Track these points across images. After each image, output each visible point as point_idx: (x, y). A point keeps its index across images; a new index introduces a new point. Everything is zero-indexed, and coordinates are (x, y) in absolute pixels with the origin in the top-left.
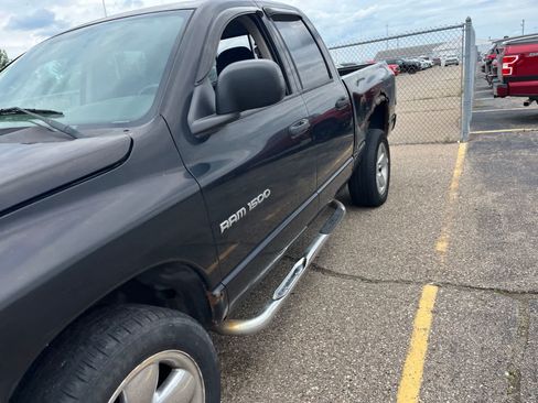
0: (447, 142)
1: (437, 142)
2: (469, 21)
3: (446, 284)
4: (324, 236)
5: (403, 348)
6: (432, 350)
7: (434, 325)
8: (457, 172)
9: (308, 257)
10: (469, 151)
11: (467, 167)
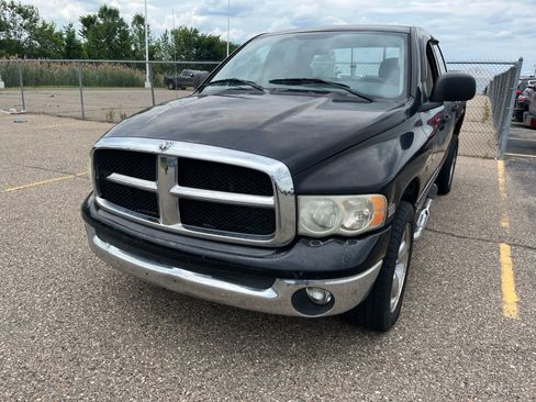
0: (486, 157)
1: (478, 156)
2: (521, 60)
3: (516, 245)
4: (431, 200)
5: (497, 271)
7: (514, 263)
8: (501, 181)
9: (427, 209)
10: (506, 166)
11: (509, 178)
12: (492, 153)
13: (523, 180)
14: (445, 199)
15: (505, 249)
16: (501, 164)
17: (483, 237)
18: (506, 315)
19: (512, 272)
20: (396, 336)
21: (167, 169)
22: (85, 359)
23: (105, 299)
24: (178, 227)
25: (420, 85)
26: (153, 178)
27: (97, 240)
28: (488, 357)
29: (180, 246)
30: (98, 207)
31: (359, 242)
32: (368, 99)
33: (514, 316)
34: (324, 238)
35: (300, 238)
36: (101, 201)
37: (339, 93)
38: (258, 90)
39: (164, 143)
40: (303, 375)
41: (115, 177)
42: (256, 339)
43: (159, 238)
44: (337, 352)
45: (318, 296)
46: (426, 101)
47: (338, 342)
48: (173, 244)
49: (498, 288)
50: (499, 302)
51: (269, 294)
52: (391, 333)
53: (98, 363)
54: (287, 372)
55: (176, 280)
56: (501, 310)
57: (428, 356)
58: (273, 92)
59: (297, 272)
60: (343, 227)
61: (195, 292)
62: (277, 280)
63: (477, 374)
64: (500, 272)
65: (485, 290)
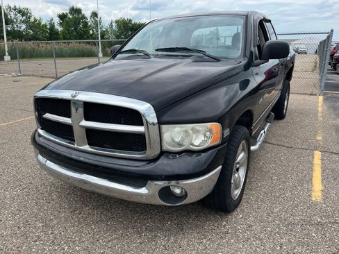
0: (311, 95)
1: (306, 94)
2: (332, 31)
3: (325, 151)
4: (269, 124)
6: (323, 171)
7: (322, 164)
8: (320, 109)
9: (266, 130)
10: (324, 100)
11: (325, 108)
12: (315, 91)
13: (335, 109)
14: (282, 123)
15: (317, 154)
16: (321, 98)
17: (304, 147)
18: (313, 199)
19: (320, 170)
20: (238, 215)
21: (77, 110)
22: (31, 235)
23: (50, 194)
24: (87, 147)
25: (253, 49)
26: (69, 116)
27: (40, 157)
28: (298, 228)
29: (86, 160)
30: (40, 136)
31: (203, 154)
32: (217, 60)
33: (319, 200)
34: (180, 153)
35: (163, 153)
36: (41, 132)
37: (198, 56)
38: (147, 56)
39: (74, 92)
40: (172, 243)
41: (48, 116)
42: (145, 219)
43: (74, 155)
44: (197, 227)
45: (178, 191)
46: (256, 59)
47: (198, 220)
48: (82, 159)
49: (310, 181)
50: (309, 190)
51: (143, 191)
52: (235, 213)
53: (39, 237)
54: (162, 241)
55: (86, 182)
56: (310, 196)
57: (257, 228)
58: (156, 56)
59: (161, 176)
60: (192, 144)
61: (98, 191)
62: (149, 181)
63: (289, 240)
64: (312, 170)
65: (301, 182)
